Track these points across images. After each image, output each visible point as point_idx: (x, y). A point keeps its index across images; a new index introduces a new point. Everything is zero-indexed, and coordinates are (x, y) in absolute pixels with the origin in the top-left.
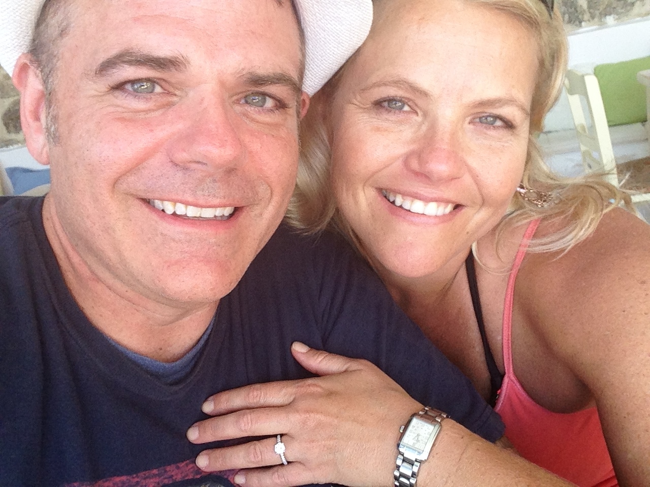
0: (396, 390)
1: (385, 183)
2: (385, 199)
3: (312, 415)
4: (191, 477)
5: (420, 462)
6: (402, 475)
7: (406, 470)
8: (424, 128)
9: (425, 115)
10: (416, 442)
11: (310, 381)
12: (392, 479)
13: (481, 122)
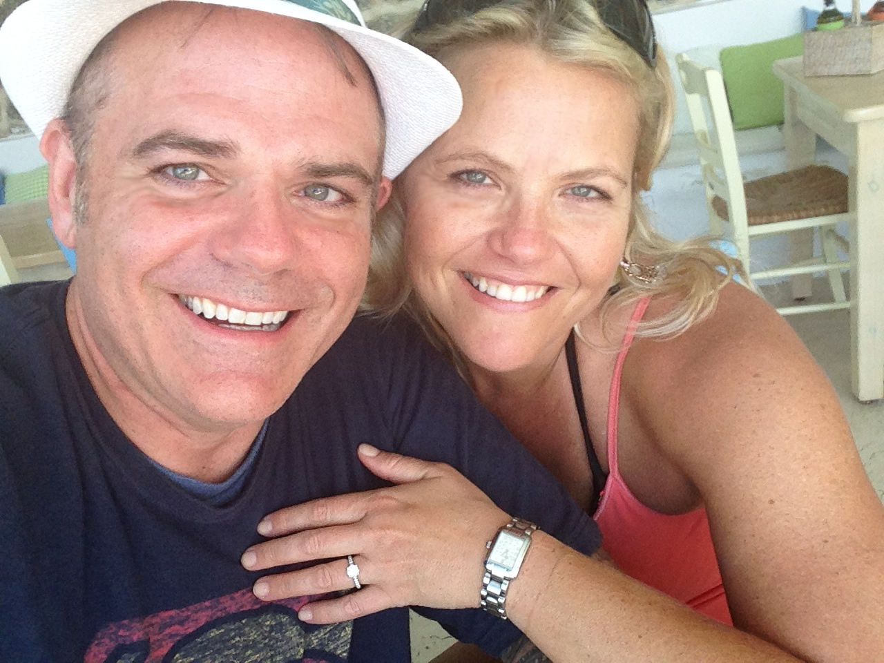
0: (481, 500)
1: (467, 265)
2: (467, 283)
3: (388, 532)
4: (248, 608)
5: (510, 580)
6: (490, 594)
7: (494, 588)
8: (508, 204)
9: (509, 189)
10: (504, 558)
11: (384, 492)
12: (478, 598)
13: (574, 194)
